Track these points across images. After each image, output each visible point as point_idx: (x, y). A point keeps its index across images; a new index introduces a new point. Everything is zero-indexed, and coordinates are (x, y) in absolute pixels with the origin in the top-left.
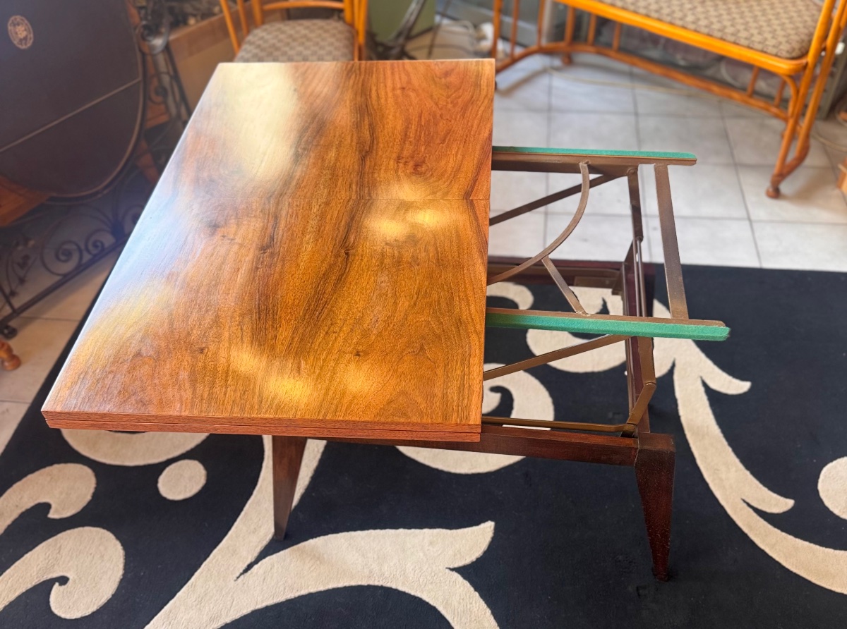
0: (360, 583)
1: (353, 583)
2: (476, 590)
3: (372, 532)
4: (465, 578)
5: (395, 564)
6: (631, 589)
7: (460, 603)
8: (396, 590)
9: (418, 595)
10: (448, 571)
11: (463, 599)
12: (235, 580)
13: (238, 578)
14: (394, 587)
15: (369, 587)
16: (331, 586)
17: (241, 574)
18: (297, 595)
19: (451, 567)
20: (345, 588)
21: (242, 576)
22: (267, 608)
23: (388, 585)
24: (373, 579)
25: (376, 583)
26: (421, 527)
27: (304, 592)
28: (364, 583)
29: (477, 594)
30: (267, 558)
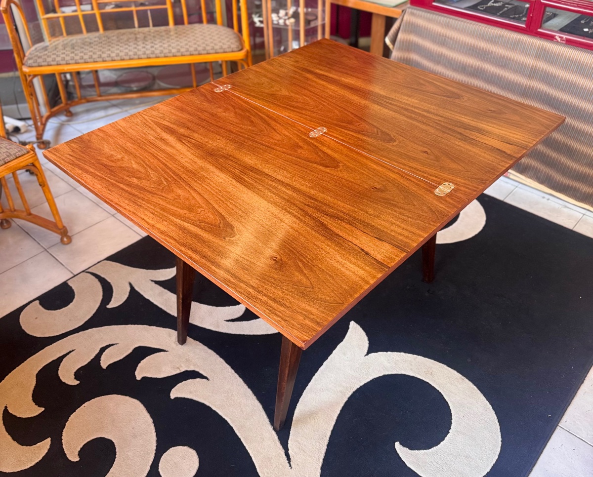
0: (344, 402)
1: (342, 405)
2: (387, 352)
3: (314, 378)
4: (377, 351)
5: (345, 378)
6: (427, 294)
7: (389, 363)
8: (361, 387)
9: (371, 378)
10: (366, 356)
11: (388, 360)
12: (291, 468)
13: (290, 466)
14: (359, 387)
15: (349, 398)
16: (335, 418)
17: (289, 463)
18: (328, 439)
19: (366, 354)
20: (341, 411)
21: (291, 463)
22: (326, 459)
23: (355, 389)
24: (346, 393)
25: (350, 394)
26: (331, 353)
27: (329, 434)
28: (346, 399)
29: (389, 353)
30: (289, 442)
